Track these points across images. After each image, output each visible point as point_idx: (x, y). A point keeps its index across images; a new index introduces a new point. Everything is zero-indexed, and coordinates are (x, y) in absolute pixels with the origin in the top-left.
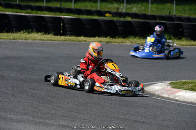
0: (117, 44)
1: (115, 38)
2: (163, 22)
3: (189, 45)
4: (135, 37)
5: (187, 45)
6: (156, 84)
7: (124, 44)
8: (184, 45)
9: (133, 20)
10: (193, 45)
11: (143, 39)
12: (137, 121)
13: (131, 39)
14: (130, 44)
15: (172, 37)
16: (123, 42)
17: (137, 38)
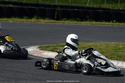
0: (4, 22)
1: (2, 18)
2: (33, 7)
3: (50, 23)
4: (15, 17)
5: (48, 22)
6: (30, 48)
7: (8, 22)
8: (47, 22)
9: (14, 6)
10: (52, 22)
11: (21, 18)
12: (18, 72)
13: (13, 19)
14: (12, 22)
15: (39, 17)
16: (7, 21)
17: (17, 18)
